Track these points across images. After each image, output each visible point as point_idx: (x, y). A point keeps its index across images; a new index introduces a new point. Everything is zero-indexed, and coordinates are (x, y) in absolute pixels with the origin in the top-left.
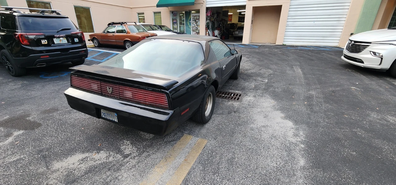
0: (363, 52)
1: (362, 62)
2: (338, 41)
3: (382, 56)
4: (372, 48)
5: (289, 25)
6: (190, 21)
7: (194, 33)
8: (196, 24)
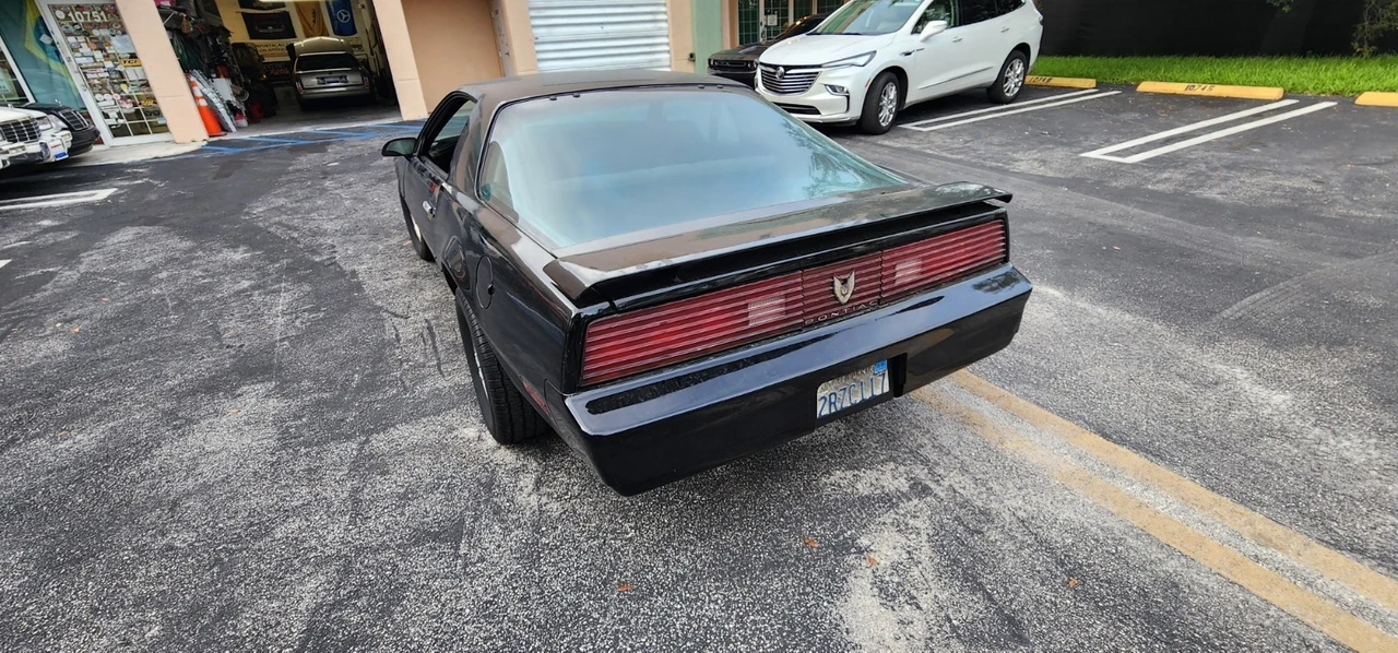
0: (813, 88)
1: (816, 112)
3: (847, 92)
4: (826, 77)
5: (541, 40)
6: (38, 34)
7: (108, 100)
8: (102, 50)
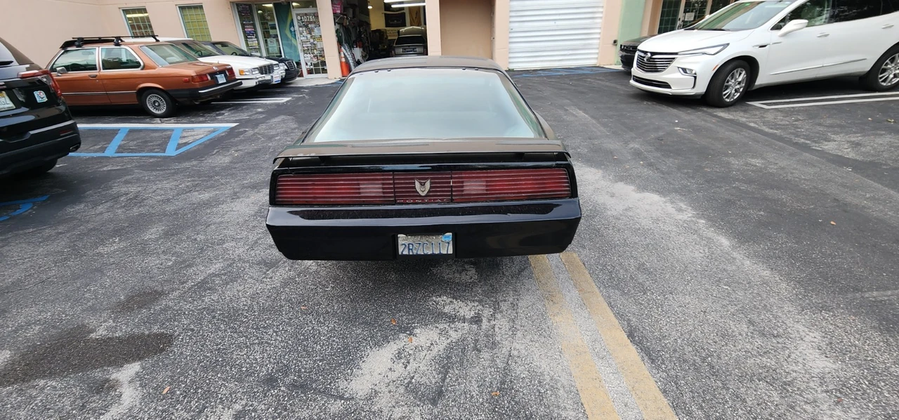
0: (668, 69)
1: (669, 87)
2: (596, 56)
3: (695, 74)
4: (680, 62)
5: (514, 30)
6: (290, 27)
7: (309, 56)
8: (310, 34)
